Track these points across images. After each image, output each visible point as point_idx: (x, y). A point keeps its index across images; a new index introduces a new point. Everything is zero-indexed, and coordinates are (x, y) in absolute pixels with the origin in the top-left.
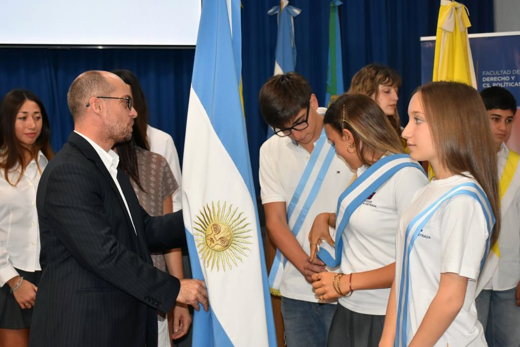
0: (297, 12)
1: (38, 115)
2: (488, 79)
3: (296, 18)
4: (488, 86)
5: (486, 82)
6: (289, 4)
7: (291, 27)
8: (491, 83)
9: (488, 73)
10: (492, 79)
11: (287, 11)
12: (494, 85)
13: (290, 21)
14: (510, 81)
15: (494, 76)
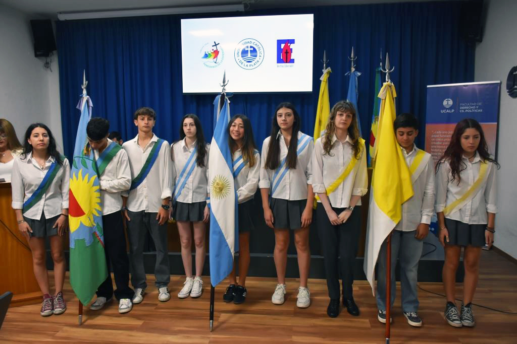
0: (359, 74)
1: (242, 125)
2: (463, 108)
3: (359, 77)
4: (463, 111)
5: (462, 109)
6: (355, 70)
7: (355, 82)
8: (465, 110)
9: (463, 105)
10: (465, 108)
11: (354, 74)
12: (466, 111)
13: (355, 79)
14: (476, 109)
15: (466, 106)
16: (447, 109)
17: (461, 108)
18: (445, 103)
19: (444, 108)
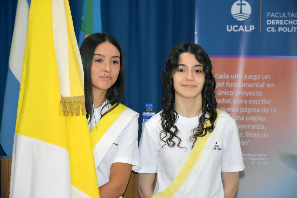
2: (273, 22)
4: (273, 30)
5: (271, 26)
8: (276, 27)
9: (273, 15)
10: (278, 22)
12: (280, 29)
15: (280, 19)
16: (240, 23)
17: (269, 22)
18: (235, 9)
19: (233, 21)
